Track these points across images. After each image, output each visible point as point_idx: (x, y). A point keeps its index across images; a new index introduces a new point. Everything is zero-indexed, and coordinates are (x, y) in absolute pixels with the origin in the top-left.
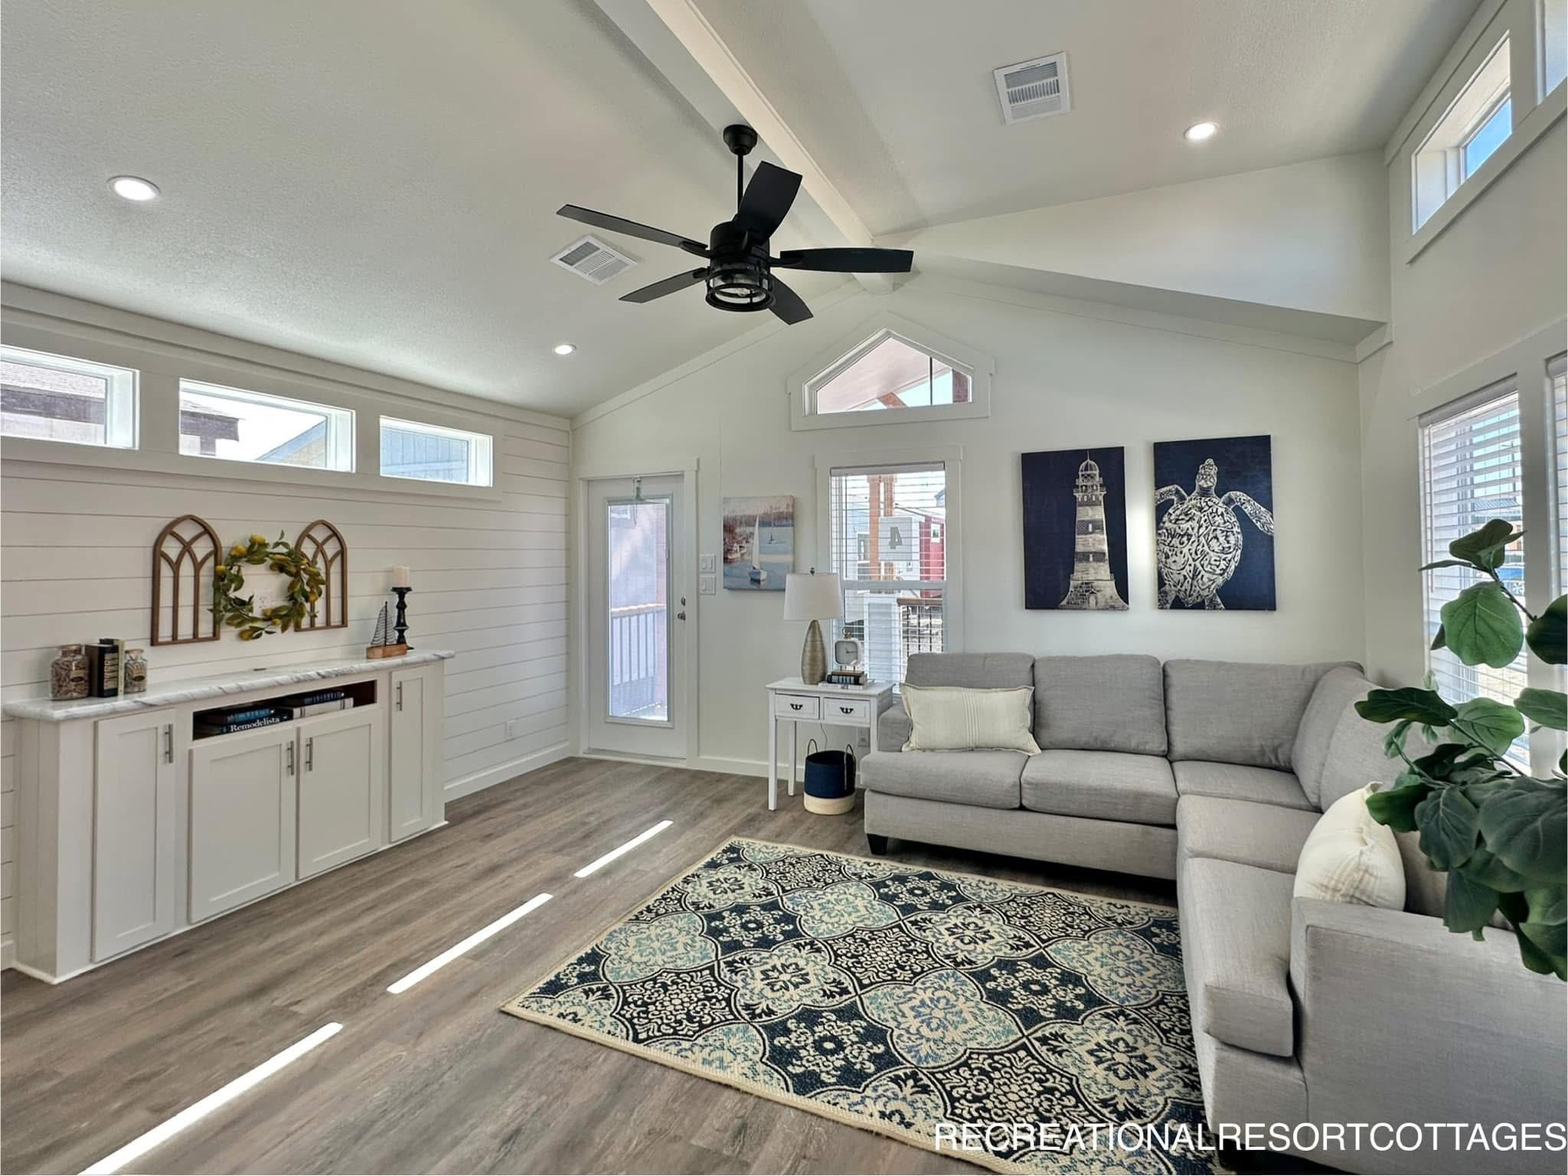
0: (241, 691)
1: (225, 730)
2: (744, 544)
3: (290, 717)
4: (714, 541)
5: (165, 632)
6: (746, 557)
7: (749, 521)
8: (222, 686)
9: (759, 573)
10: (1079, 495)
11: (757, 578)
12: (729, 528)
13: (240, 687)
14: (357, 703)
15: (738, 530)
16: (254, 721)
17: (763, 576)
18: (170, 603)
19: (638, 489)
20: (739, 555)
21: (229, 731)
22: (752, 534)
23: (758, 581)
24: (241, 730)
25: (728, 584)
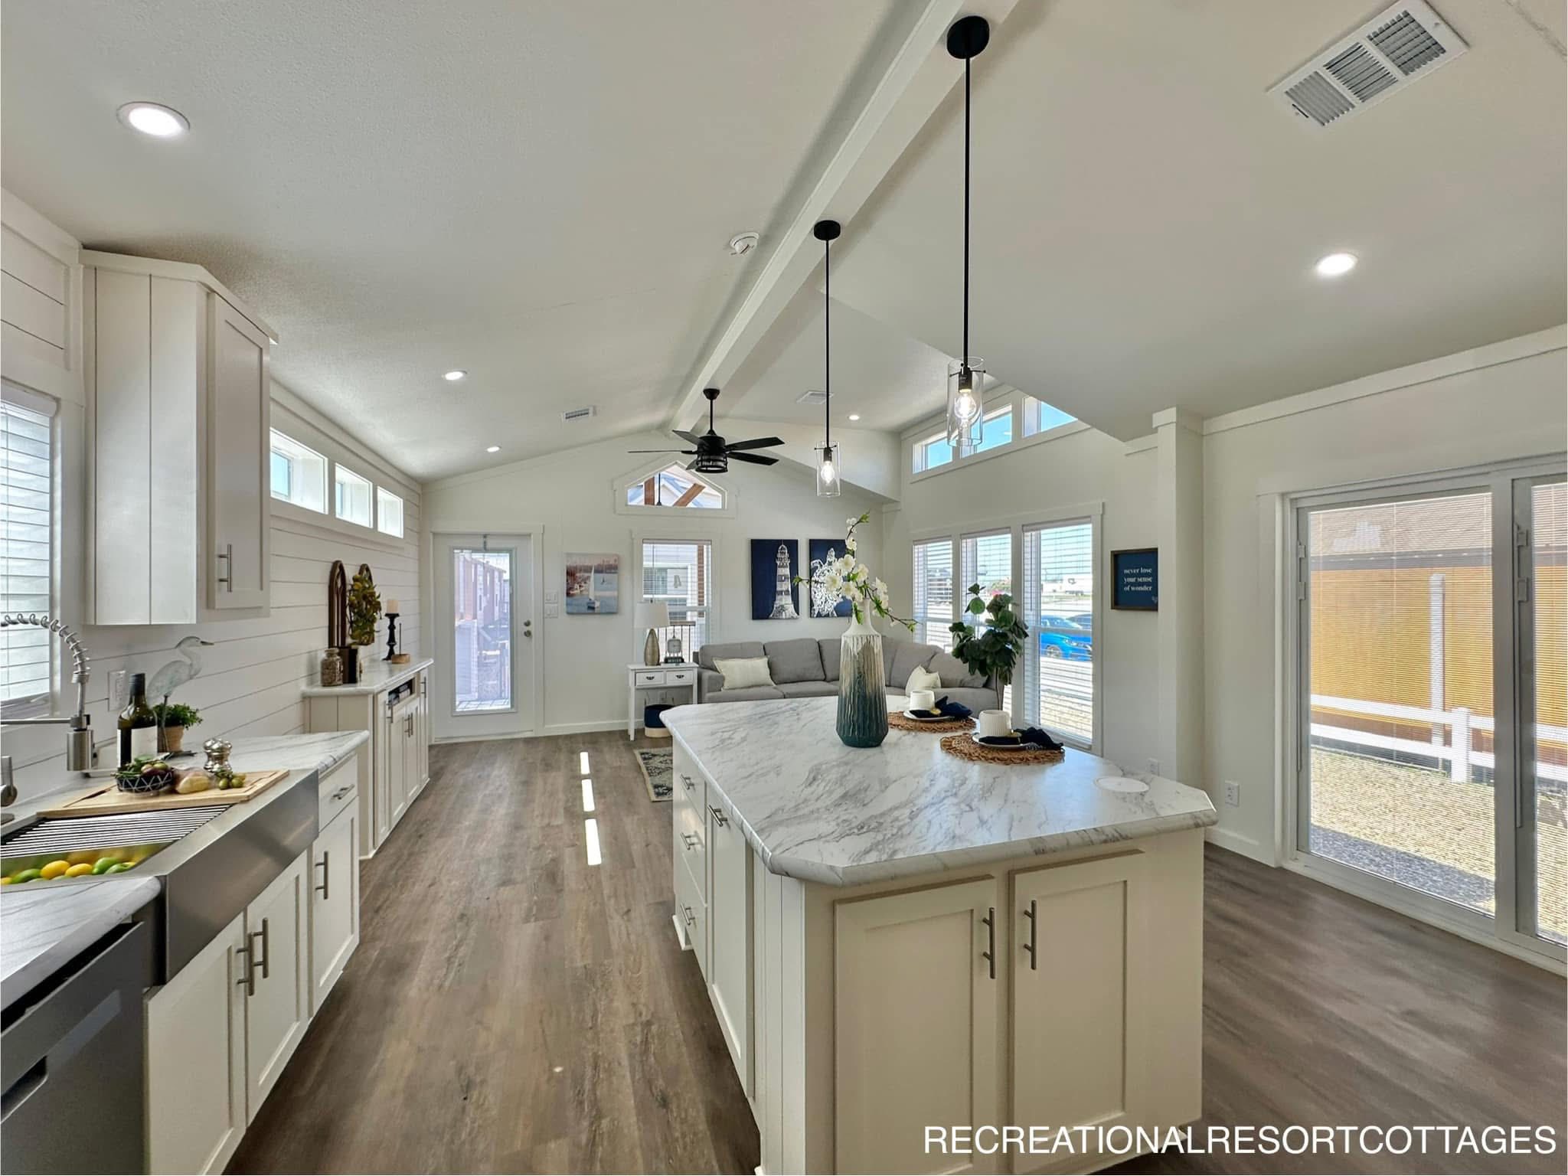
2: (583, 584)
4: (559, 581)
6: (584, 593)
7: (588, 569)
9: (594, 603)
10: (778, 563)
11: (592, 605)
12: (571, 574)
15: (578, 575)
17: (597, 604)
19: (485, 543)
20: (578, 591)
22: (589, 578)
23: (593, 608)
25: (570, 610)
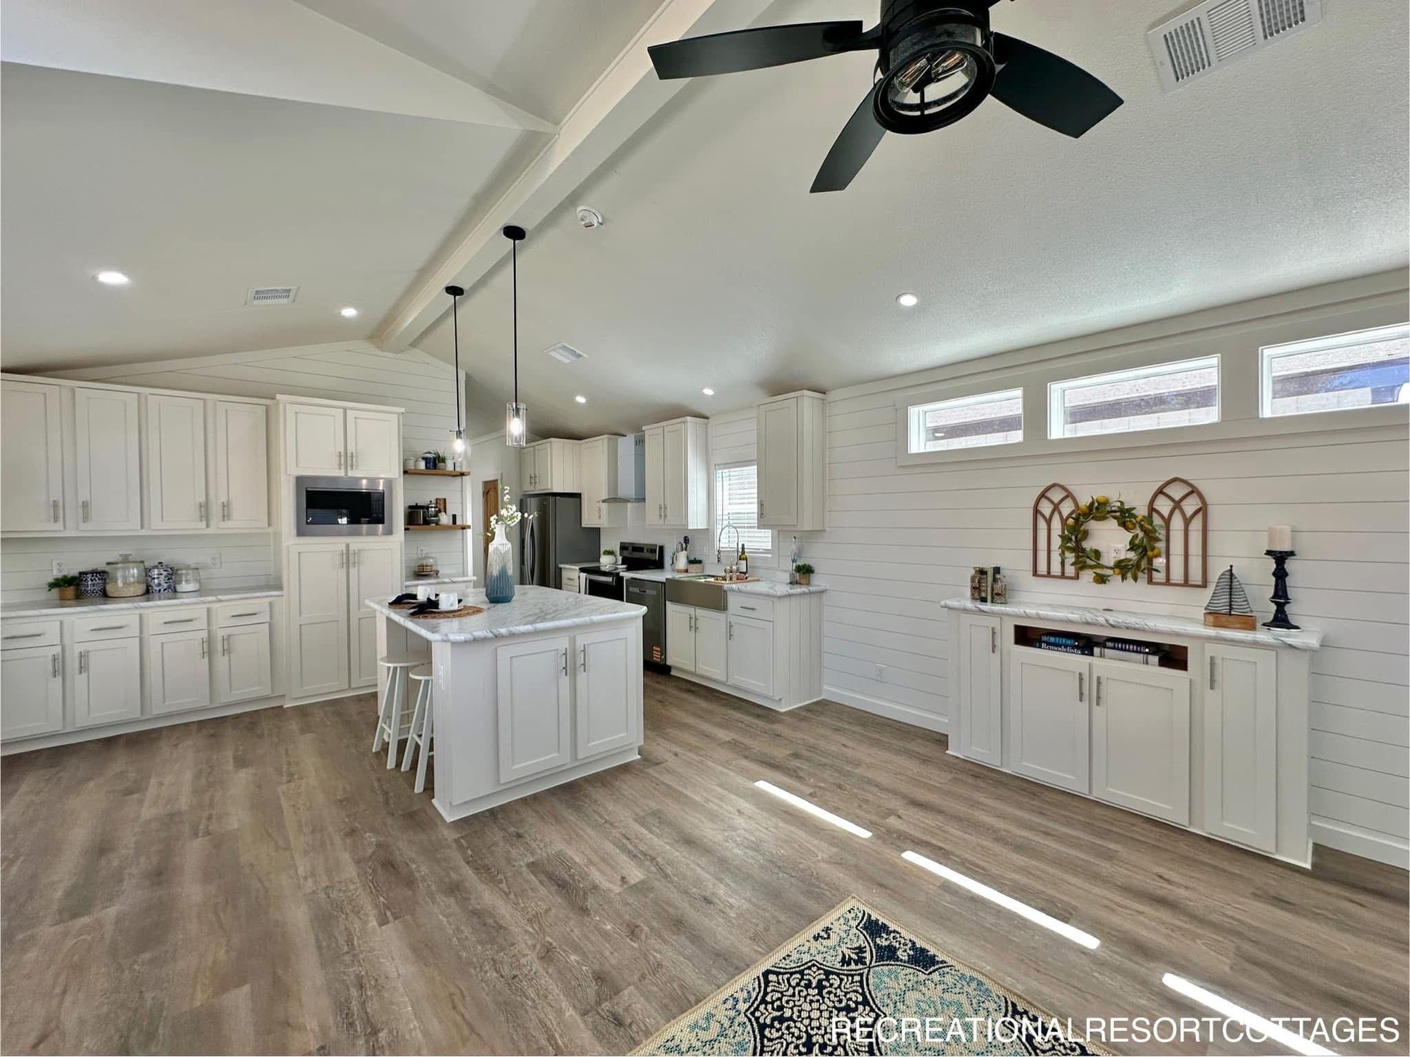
0: (1039, 618)
1: (1038, 645)
3: (1092, 654)
5: (1042, 568)
8: (1027, 611)
13: (1038, 614)
14: (1163, 663)
16: (1060, 646)
18: (1045, 548)
21: (1040, 647)
24: (1049, 649)
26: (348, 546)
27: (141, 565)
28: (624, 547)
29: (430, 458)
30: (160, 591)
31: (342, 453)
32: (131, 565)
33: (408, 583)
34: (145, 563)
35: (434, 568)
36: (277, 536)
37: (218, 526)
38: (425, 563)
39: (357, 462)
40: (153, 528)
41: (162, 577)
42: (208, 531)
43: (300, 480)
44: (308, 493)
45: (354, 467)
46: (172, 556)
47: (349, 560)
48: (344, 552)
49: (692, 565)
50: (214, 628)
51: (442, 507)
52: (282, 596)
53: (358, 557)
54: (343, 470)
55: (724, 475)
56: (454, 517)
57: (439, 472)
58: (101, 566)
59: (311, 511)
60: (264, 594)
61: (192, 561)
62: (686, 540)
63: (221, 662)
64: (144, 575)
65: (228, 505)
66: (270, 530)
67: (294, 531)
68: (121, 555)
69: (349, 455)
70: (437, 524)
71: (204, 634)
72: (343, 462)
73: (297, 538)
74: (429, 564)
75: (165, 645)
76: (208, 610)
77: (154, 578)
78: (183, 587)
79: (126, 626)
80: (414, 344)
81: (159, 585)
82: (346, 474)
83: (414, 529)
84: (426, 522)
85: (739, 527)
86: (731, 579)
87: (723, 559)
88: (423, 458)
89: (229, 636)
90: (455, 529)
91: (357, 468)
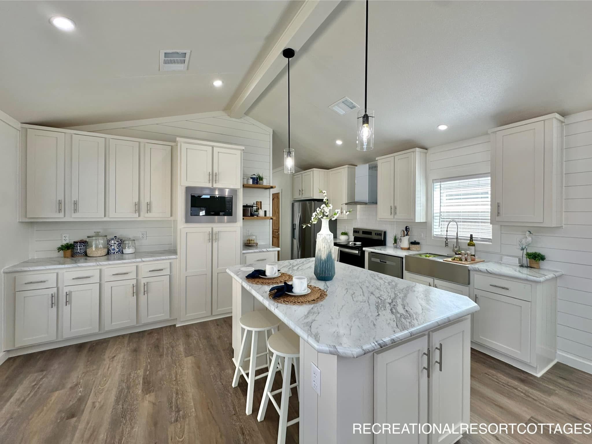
26: (212, 229)
27: (105, 238)
28: (356, 231)
29: (255, 178)
30: (114, 253)
31: (211, 173)
32: (100, 238)
33: (244, 252)
34: (108, 237)
35: (255, 242)
36: (175, 221)
37: (145, 216)
38: (251, 239)
39: (218, 179)
40: (110, 217)
41: (116, 245)
42: (140, 219)
43: (188, 189)
44: (193, 197)
45: (217, 182)
46: (122, 233)
47: (213, 237)
48: (211, 232)
49: (413, 246)
50: (140, 277)
51: (259, 206)
52: (177, 258)
53: (218, 236)
54: (211, 183)
55: (442, 186)
56: (265, 212)
57: (260, 186)
58: (85, 238)
59: (193, 208)
60: (167, 257)
61: (131, 236)
62: (407, 229)
63: (143, 298)
64: (107, 243)
65: (150, 204)
66: (172, 218)
67: (184, 220)
68: (95, 232)
69: (214, 174)
70: (257, 216)
71: (134, 282)
72: (211, 179)
73: (185, 224)
74: (253, 239)
75: (113, 288)
76: (137, 267)
77: (112, 246)
78: (127, 251)
79: (92, 276)
80: (247, 114)
81: (114, 249)
82: (213, 186)
83: (246, 219)
84: (252, 215)
85: (459, 222)
86: (466, 260)
87: (449, 244)
88: (251, 178)
89: (147, 283)
90: (265, 219)
91: (218, 182)
